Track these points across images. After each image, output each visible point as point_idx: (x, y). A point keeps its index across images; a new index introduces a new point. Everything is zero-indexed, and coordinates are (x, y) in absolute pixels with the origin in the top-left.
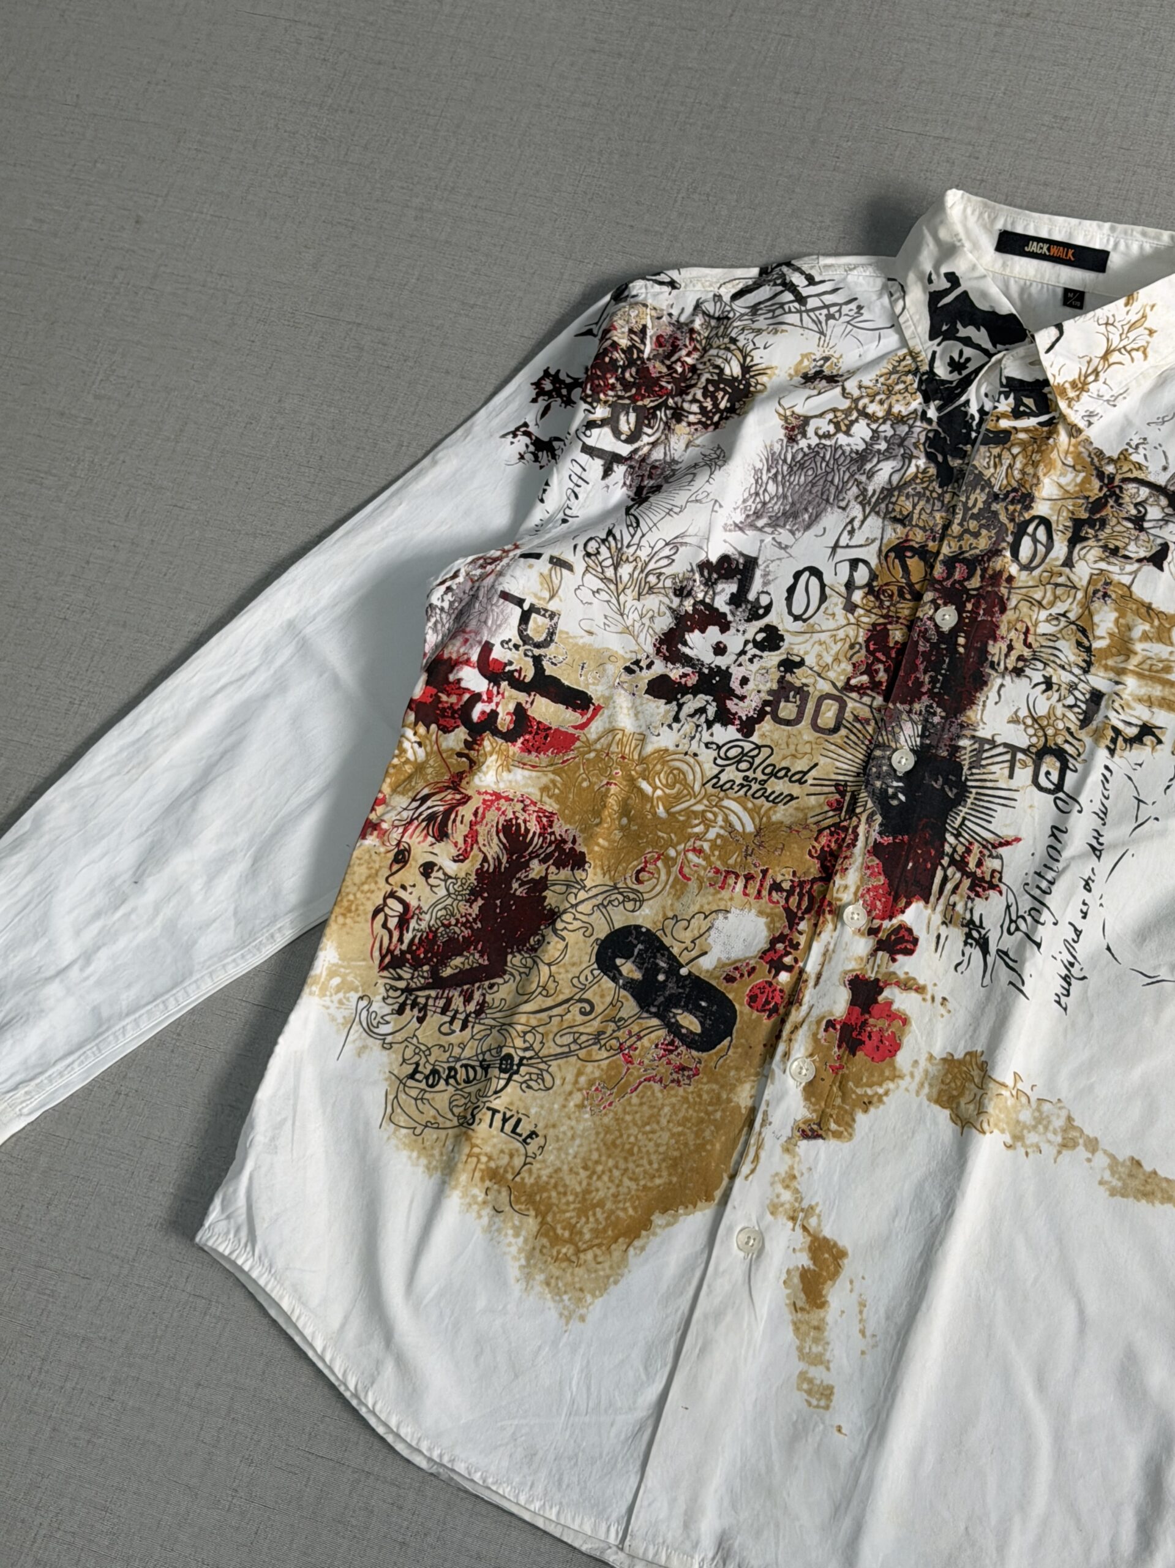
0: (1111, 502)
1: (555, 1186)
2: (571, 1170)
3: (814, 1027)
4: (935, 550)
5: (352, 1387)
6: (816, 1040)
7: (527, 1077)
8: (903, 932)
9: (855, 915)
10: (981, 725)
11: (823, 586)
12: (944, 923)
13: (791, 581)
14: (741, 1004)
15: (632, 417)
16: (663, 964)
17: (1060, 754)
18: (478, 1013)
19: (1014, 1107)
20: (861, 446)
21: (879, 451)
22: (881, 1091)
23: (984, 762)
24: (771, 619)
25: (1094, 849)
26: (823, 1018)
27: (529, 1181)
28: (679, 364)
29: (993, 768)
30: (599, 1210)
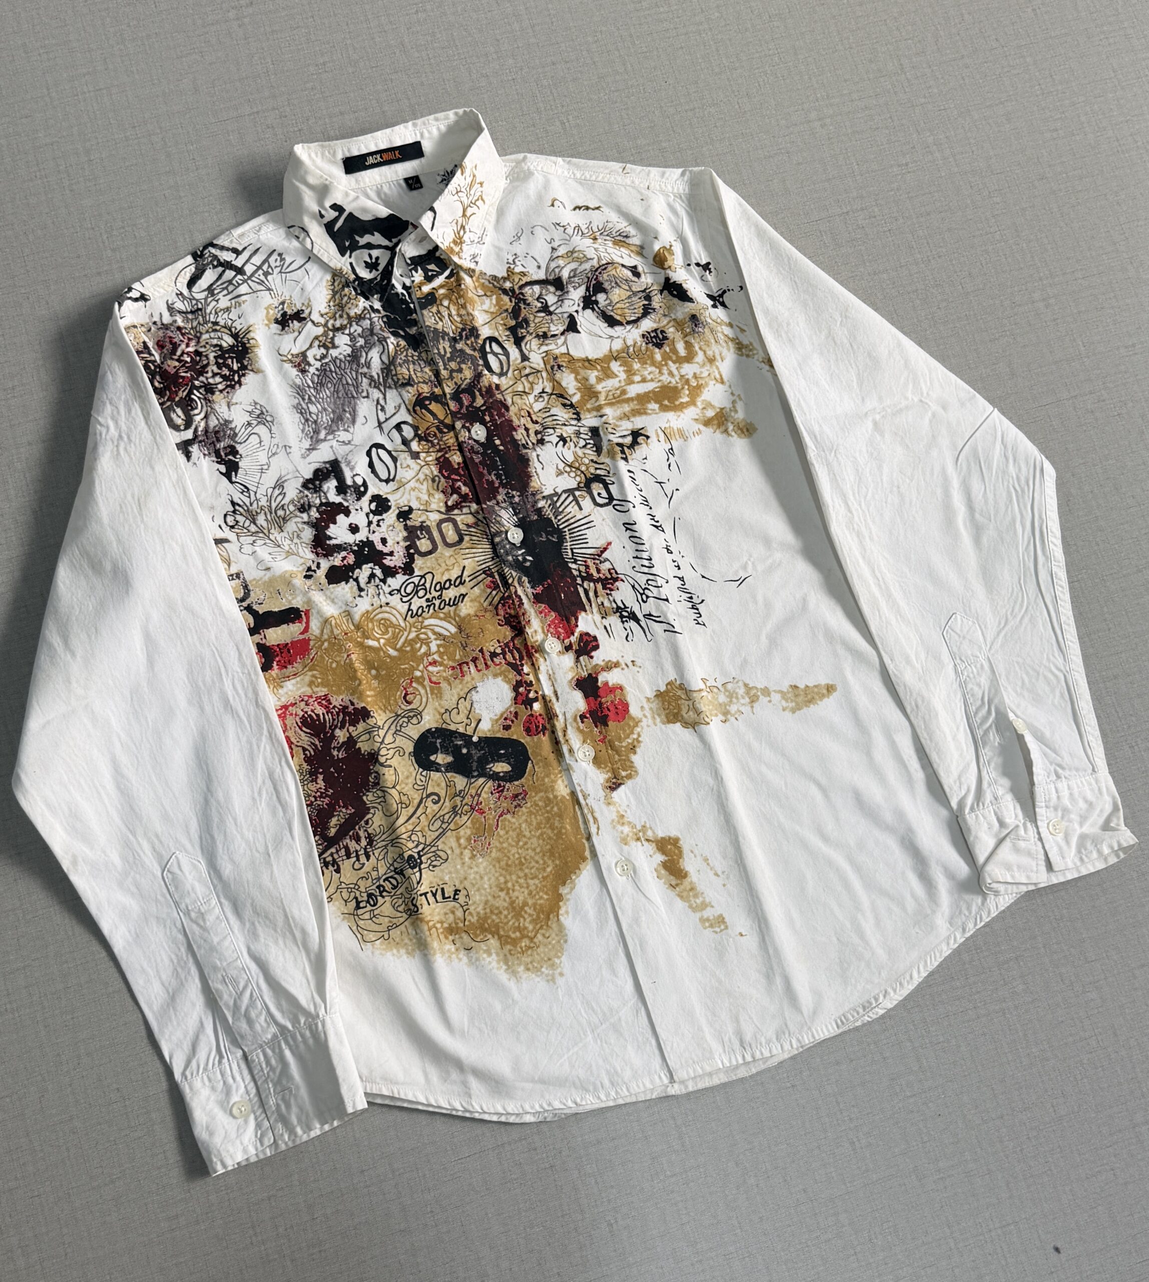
0: (522, 306)
1: (492, 912)
2: (494, 897)
3: (574, 724)
4: (441, 393)
5: (461, 1108)
6: (580, 731)
7: (429, 861)
8: (585, 638)
9: (553, 645)
10: (544, 488)
11: (389, 452)
12: (603, 618)
13: (368, 459)
14: (524, 738)
16: (460, 743)
17: (598, 479)
18: (371, 842)
19: (713, 697)
20: (349, 350)
21: (361, 346)
22: (635, 736)
23: (560, 510)
24: (372, 490)
25: (656, 527)
26: (576, 716)
27: (474, 919)
29: (568, 510)
30: (526, 908)
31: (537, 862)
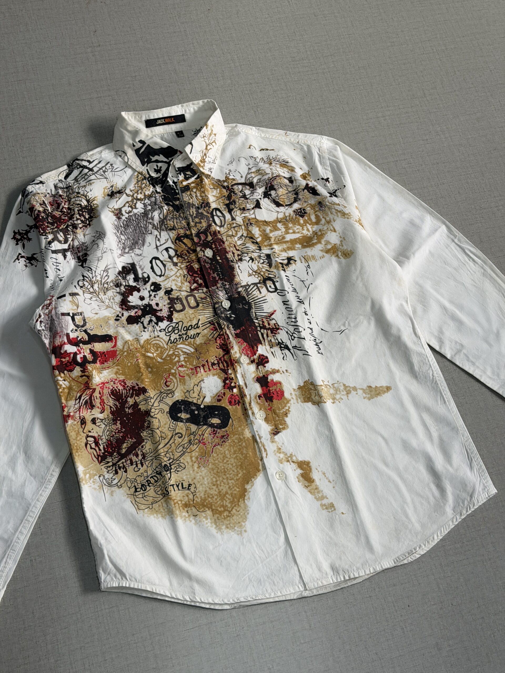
0: (233, 194)
1: (208, 497)
2: (210, 489)
3: (255, 400)
4: (190, 234)
5: (189, 600)
6: (259, 404)
7: (175, 468)
8: (261, 357)
9: (244, 360)
10: (242, 282)
11: (162, 262)
12: (271, 348)
13: (150, 265)
14: (228, 406)
15: (61, 234)
16: (194, 408)
17: (270, 279)
18: (144, 457)
19: (327, 390)
20: (143, 211)
21: (149, 210)
22: (287, 408)
23: (250, 293)
24: (152, 280)
25: (300, 302)
26: (256, 396)
27: (199, 500)
28: (64, 209)
29: (254, 293)
30: (227, 495)
31: (233, 471)
